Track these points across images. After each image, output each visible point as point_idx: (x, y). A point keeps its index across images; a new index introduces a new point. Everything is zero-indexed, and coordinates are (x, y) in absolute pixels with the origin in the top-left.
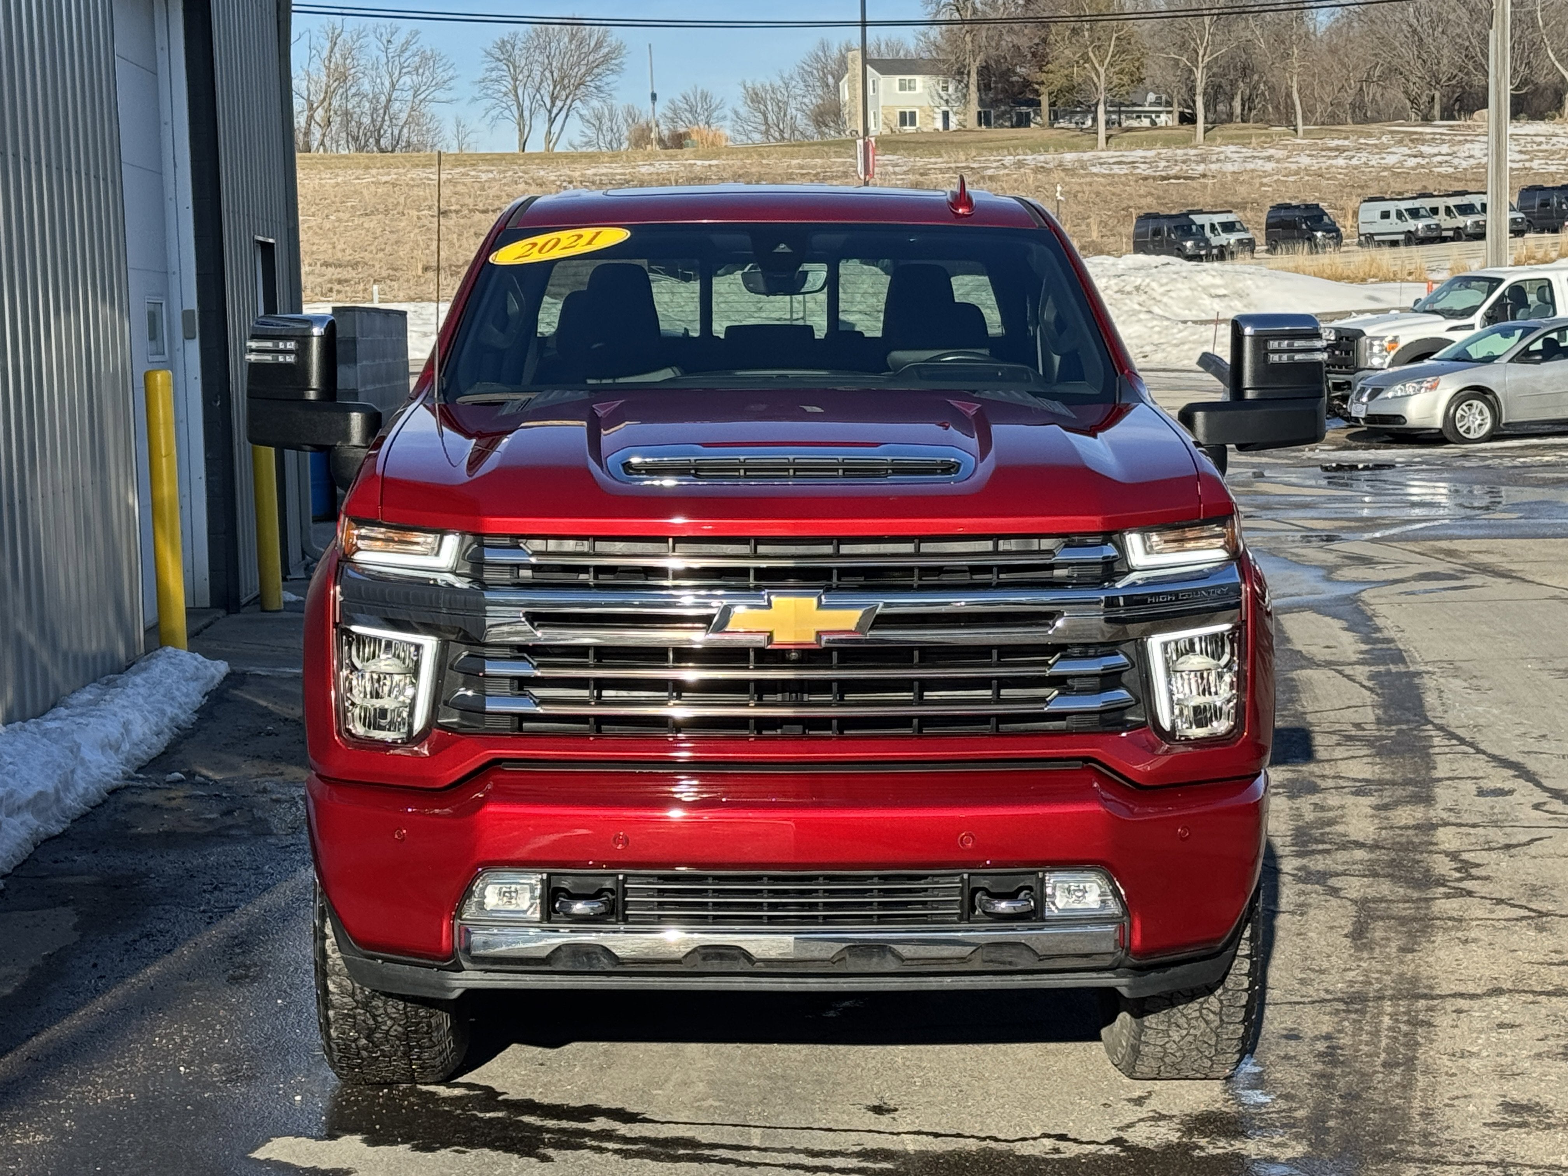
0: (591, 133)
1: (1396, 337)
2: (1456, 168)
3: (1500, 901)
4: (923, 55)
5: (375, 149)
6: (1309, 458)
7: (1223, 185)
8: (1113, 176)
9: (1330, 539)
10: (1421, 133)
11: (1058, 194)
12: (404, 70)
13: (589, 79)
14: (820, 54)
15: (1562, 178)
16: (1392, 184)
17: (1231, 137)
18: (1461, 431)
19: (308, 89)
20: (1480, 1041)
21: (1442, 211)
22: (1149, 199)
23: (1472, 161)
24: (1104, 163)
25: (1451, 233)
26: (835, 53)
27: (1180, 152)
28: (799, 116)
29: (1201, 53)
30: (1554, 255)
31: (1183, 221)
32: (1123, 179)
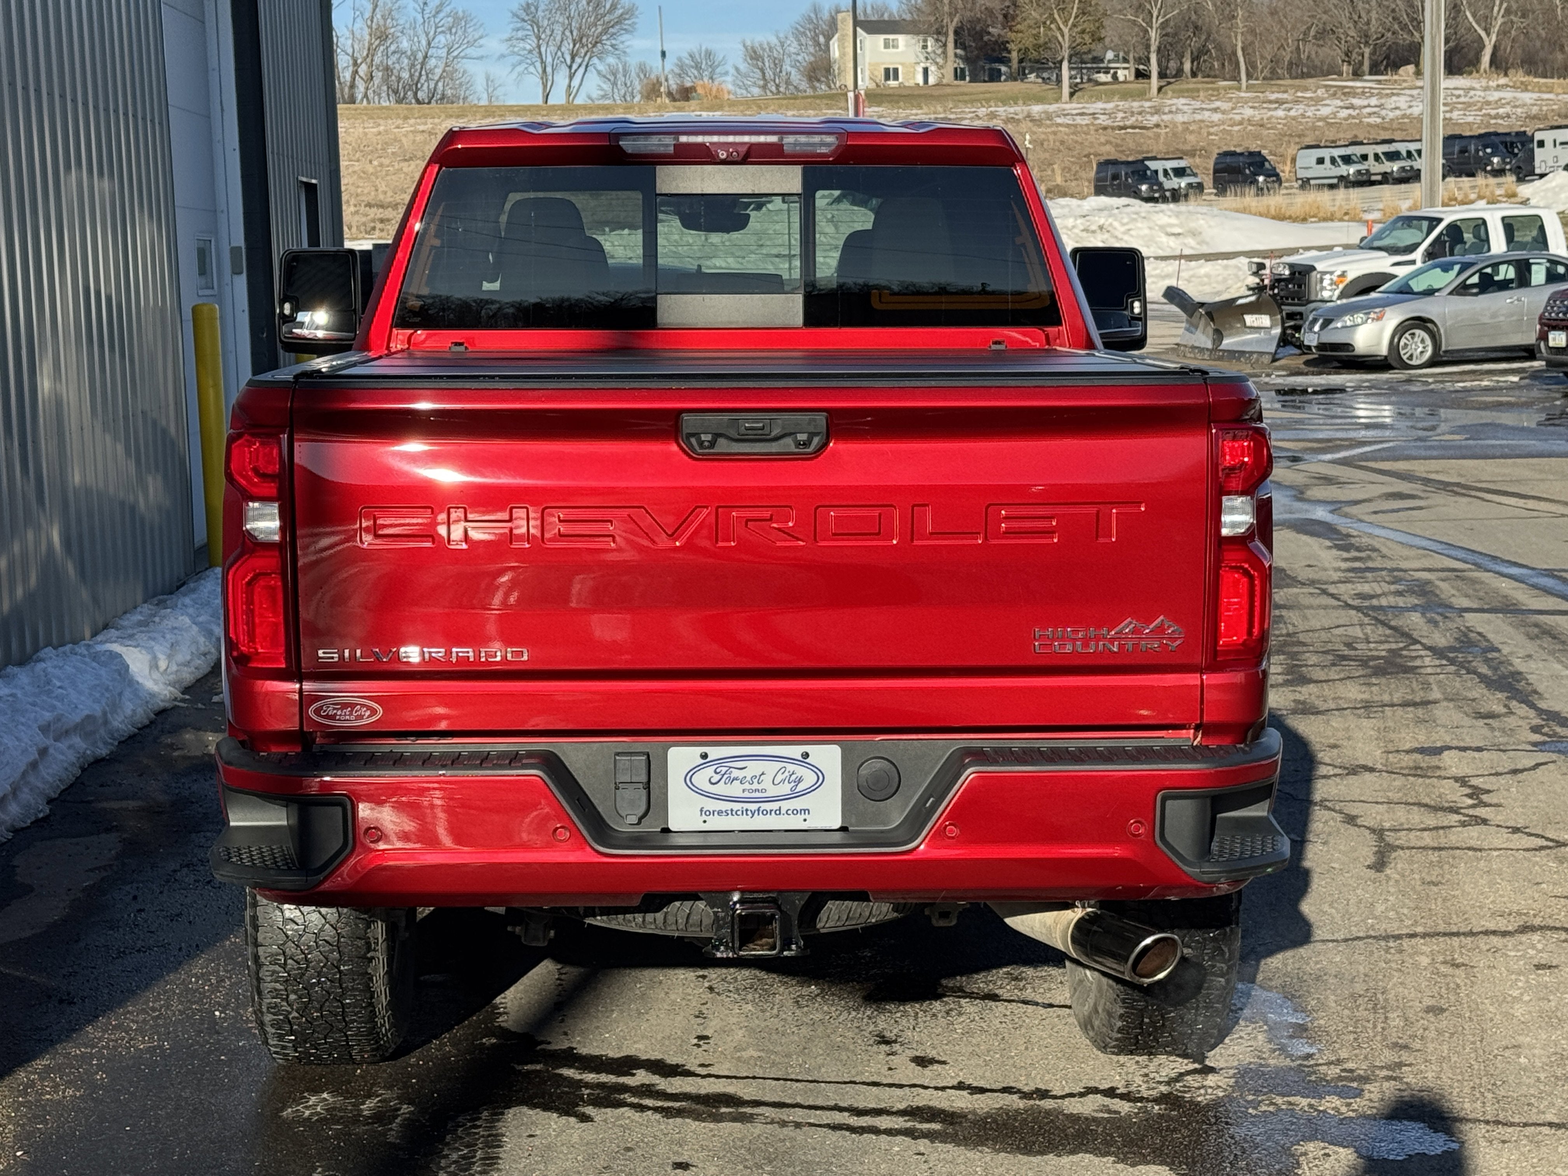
0: (607, 87)
1: (1344, 272)
2: (1383, 118)
3: (1516, 830)
4: (904, 16)
5: (413, 101)
6: (1266, 383)
7: (1174, 134)
8: (1075, 126)
9: (1295, 459)
10: (1352, 87)
11: (1027, 143)
12: (439, 30)
13: (604, 37)
14: (813, 15)
15: (1479, 128)
16: (1327, 133)
17: (1182, 91)
18: (1405, 358)
19: (353, 46)
20: (1520, 984)
21: (1371, 157)
22: (1108, 148)
23: (1398, 113)
24: (1068, 115)
25: (1379, 178)
26: (826, 16)
27: (1136, 104)
28: (793, 73)
29: (1155, 14)
30: (1473, 196)
31: (1139, 167)
32: (1085, 129)
